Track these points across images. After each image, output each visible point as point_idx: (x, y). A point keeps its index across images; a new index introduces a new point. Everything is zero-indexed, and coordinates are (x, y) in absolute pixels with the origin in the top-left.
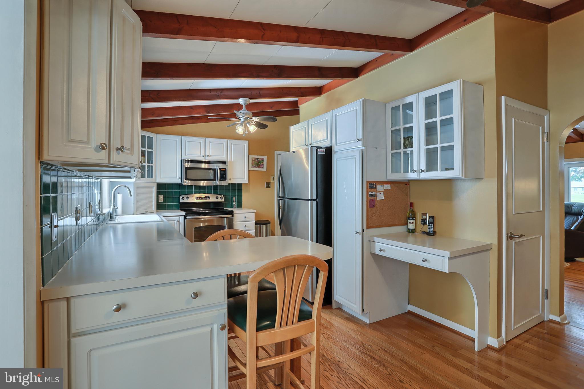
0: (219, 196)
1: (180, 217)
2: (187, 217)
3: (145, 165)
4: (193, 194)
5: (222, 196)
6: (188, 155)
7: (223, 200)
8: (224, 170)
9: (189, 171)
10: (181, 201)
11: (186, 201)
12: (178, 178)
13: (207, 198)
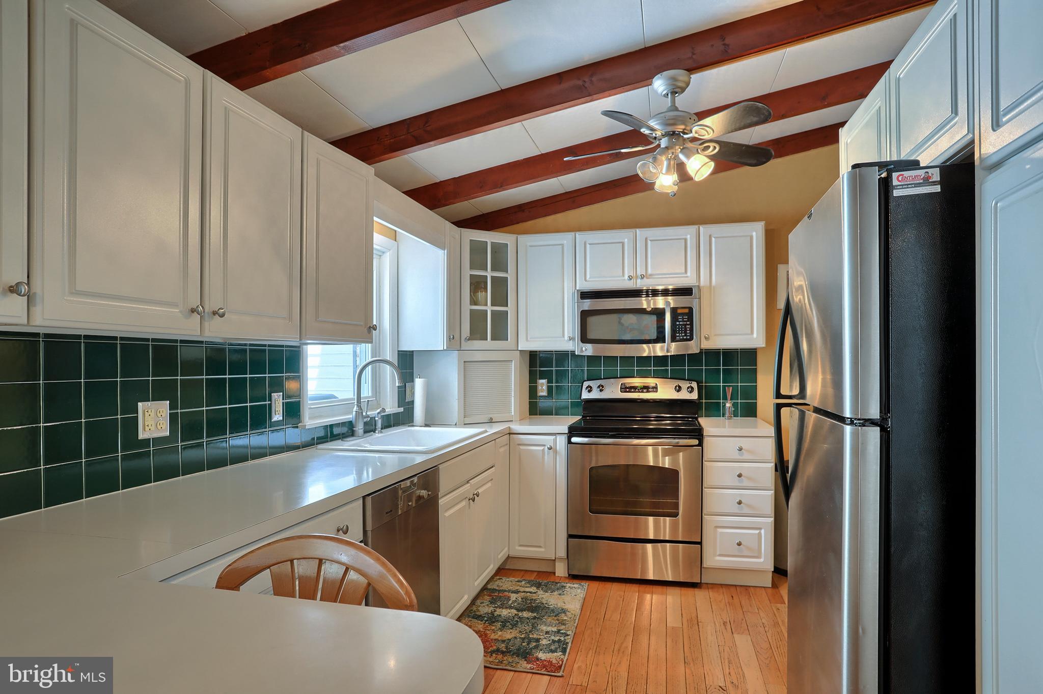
0: (685, 385)
1: (558, 437)
2: (574, 440)
3: (487, 311)
4: (618, 378)
5: (694, 385)
6: (590, 278)
7: (694, 396)
8: (687, 311)
9: (592, 320)
10: (585, 395)
11: (595, 395)
12: (566, 338)
13: (650, 390)
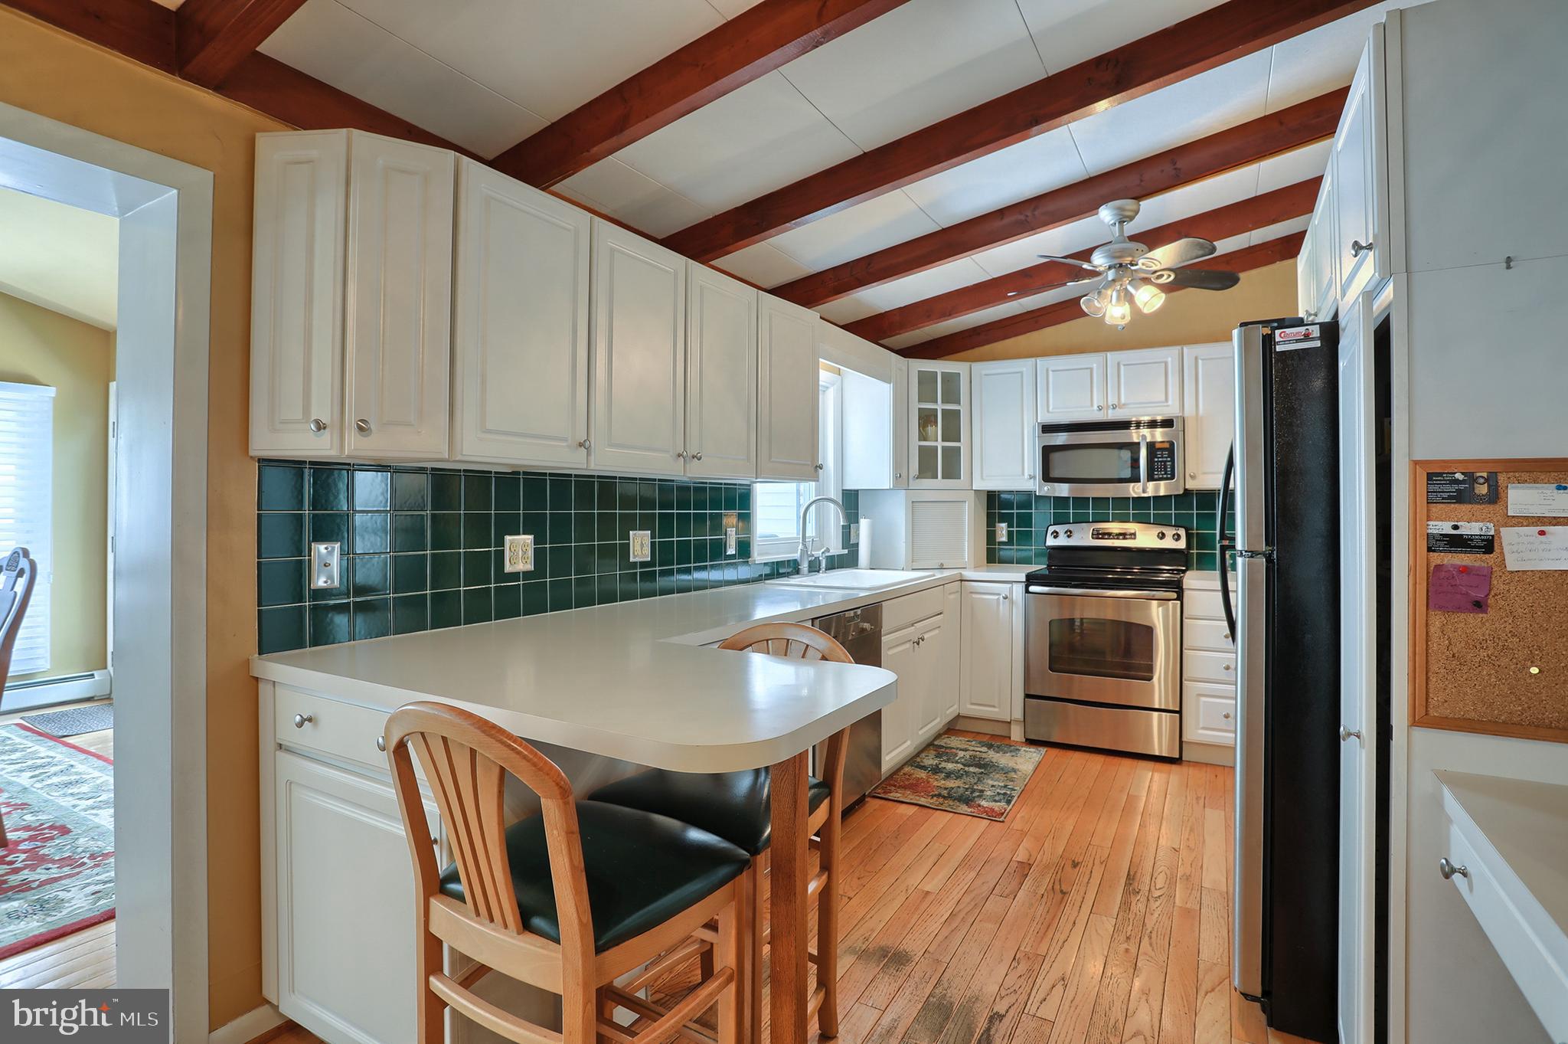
0: (1170, 532)
1: (1015, 586)
2: (1032, 588)
3: (937, 447)
4: (1089, 522)
5: (1182, 532)
6: (1053, 409)
7: (1182, 544)
8: (1167, 445)
9: (1056, 457)
10: (1051, 542)
11: (1062, 541)
12: (1026, 476)
13: (1128, 537)
